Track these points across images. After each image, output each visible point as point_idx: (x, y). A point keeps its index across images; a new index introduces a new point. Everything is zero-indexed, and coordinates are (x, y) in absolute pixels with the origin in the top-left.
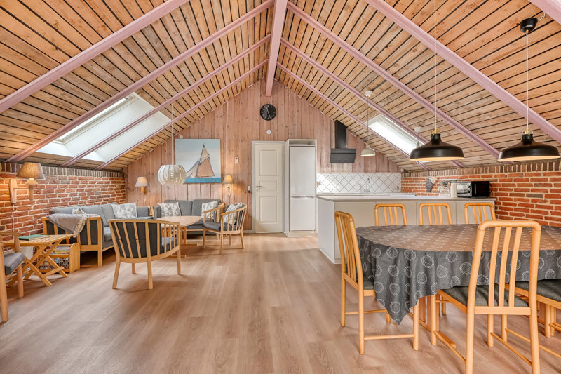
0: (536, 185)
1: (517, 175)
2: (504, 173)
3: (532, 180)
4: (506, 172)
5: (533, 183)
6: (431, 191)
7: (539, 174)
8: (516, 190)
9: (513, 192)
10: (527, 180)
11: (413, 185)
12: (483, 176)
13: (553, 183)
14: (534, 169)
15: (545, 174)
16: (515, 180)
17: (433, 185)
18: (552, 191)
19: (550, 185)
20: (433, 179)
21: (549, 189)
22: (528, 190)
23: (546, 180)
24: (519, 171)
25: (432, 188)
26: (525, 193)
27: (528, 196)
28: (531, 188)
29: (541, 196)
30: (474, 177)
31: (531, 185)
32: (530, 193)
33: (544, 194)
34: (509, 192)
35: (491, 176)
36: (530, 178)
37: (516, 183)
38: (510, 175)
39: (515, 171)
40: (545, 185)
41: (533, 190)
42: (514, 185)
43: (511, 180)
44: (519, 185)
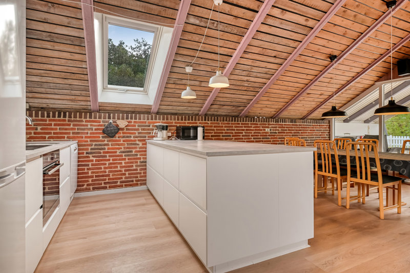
0: (227, 130)
1: (216, 123)
2: (207, 121)
3: (225, 127)
4: (208, 120)
5: (226, 128)
6: (112, 137)
7: (229, 124)
8: (215, 133)
9: (213, 134)
10: (222, 127)
11: (66, 129)
12: (188, 123)
13: (235, 129)
14: (226, 121)
15: (232, 124)
16: (215, 127)
17: (119, 129)
18: (235, 133)
19: (234, 130)
20: (122, 123)
21: (234, 132)
22: (223, 133)
23: (232, 127)
24: (217, 121)
25: (116, 133)
26: (221, 135)
27: (223, 136)
28: (224, 132)
29: (230, 136)
30: (179, 123)
31: (225, 130)
32: (224, 134)
33: (231, 135)
34: (210, 135)
35: (196, 123)
36: (224, 125)
37: (215, 129)
38: (211, 123)
39: (214, 120)
40: (232, 130)
41: (225, 133)
42: (214, 130)
43: (212, 127)
44: (217, 130)
